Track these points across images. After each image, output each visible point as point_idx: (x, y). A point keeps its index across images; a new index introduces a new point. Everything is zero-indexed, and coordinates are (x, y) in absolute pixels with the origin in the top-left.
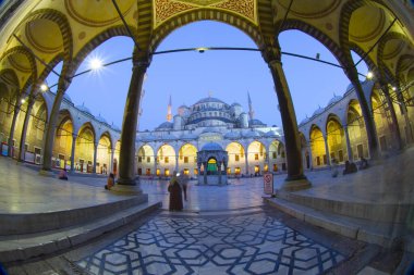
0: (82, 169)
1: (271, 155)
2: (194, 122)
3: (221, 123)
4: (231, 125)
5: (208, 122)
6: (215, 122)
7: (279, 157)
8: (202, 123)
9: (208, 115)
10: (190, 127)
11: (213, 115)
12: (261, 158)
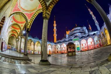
0: (39, 53)
1: (95, 41)
2: (72, 35)
3: (80, 34)
4: (83, 34)
5: (76, 34)
6: (77, 34)
7: (98, 42)
8: (74, 35)
9: (76, 32)
10: (71, 37)
11: (77, 32)
12: (93, 43)
